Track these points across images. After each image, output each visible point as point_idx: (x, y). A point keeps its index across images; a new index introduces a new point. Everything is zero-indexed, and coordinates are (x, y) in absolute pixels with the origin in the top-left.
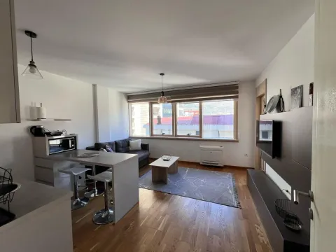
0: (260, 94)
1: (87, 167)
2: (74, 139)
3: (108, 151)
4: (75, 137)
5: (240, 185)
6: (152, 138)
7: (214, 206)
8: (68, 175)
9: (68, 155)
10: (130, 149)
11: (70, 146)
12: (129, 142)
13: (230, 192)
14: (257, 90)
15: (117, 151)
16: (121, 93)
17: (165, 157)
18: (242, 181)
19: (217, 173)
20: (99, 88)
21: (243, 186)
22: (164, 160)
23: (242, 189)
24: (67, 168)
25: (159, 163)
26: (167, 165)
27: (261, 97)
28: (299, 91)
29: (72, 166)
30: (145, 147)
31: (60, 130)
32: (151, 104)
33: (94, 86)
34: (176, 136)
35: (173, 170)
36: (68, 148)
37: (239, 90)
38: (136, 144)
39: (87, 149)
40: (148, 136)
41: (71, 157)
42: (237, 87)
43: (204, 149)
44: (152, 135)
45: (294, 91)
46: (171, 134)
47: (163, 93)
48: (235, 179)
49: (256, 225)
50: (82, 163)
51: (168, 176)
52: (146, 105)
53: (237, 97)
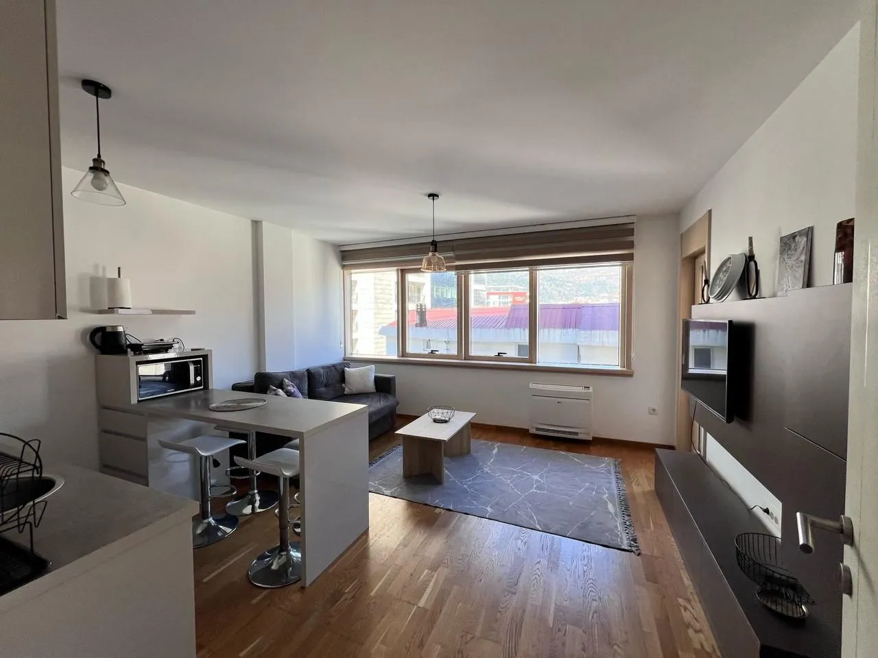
0: (693, 249)
1: (233, 435)
2: (202, 363)
3: (289, 394)
4: (205, 357)
5: (637, 489)
6: (406, 361)
7: (569, 546)
8: (186, 456)
9: (186, 404)
10: (347, 391)
11: (192, 381)
12: (343, 373)
13: (610, 506)
14: (683, 238)
15: (312, 395)
16: (325, 243)
17: (438, 413)
18: (643, 481)
19: (575, 458)
20: (266, 227)
21: (645, 494)
22: (435, 421)
23: (641, 501)
24: (181, 438)
25: (420, 428)
26: (443, 433)
27: (694, 258)
28: (802, 241)
29: (195, 433)
30: (384, 386)
31: (167, 339)
32: (403, 272)
33: (256, 224)
34: (467, 357)
35: (458, 447)
36: (188, 385)
37: (635, 238)
38: (360, 377)
39: (236, 387)
40: (395, 357)
41: (193, 411)
42: (631, 232)
43: (537, 394)
44: (404, 354)
45: (787, 243)
46: (454, 352)
47: (435, 246)
48: (623, 475)
49: (680, 600)
50: (221, 425)
51: (446, 463)
52: (389, 276)
53: (630, 257)
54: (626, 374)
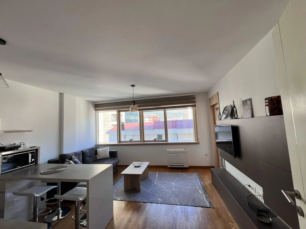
0: (213, 103)
1: (49, 184)
2: (35, 153)
3: (76, 163)
4: (37, 150)
5: (207, 183)
6: (120, 144)
9: (26, 172)
10: (98, 158)
11: (30, 161)
12: (96, 151)
13: (200, 191)
14: (210, 100)
15: (84, 162)
16: (89, 101)
17: (136, 163)
18: (208, 180)
19: (184, 174)
20: (66, 96)
21: (209, 185)
22: (135, 167)
23: (209, 187)
24: (24, 188)
25: (130, 170)
26: (139, 171)
27: (214, 106)
28: (249, 102)
29: (31, 186)
30: (113, 155)
31: (17, 143)
32: (119, 112)
33: (61, 95)
34: (144, 141)
35: (144, 177)
36: (28, 163)
37: (196, 100)
38: (104, 152)
39: (50, 162)
40: (116, 143)
41: (30, 176)
42: (194, 98)
43: (169, 153)
44: (120, 141)
45: (244, 102)
46: (139, 140)
47: (134, 102)
48: (201, 179)
49: (230, 223)
50: (43, 180)
51: (141, 183)
52: (115, 112)
53: (195, 106)
54: (197, 143)
